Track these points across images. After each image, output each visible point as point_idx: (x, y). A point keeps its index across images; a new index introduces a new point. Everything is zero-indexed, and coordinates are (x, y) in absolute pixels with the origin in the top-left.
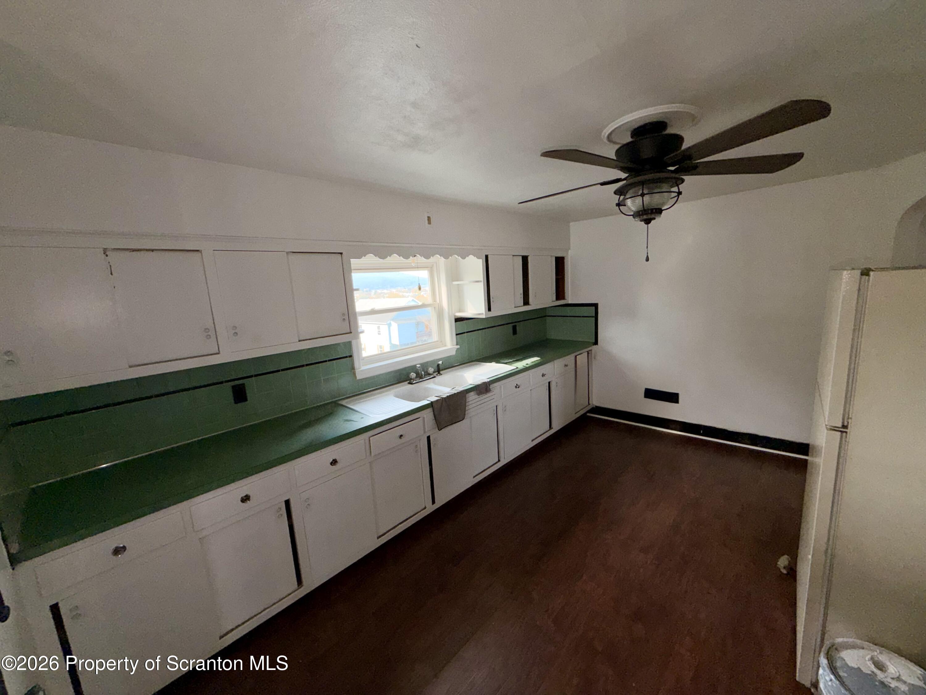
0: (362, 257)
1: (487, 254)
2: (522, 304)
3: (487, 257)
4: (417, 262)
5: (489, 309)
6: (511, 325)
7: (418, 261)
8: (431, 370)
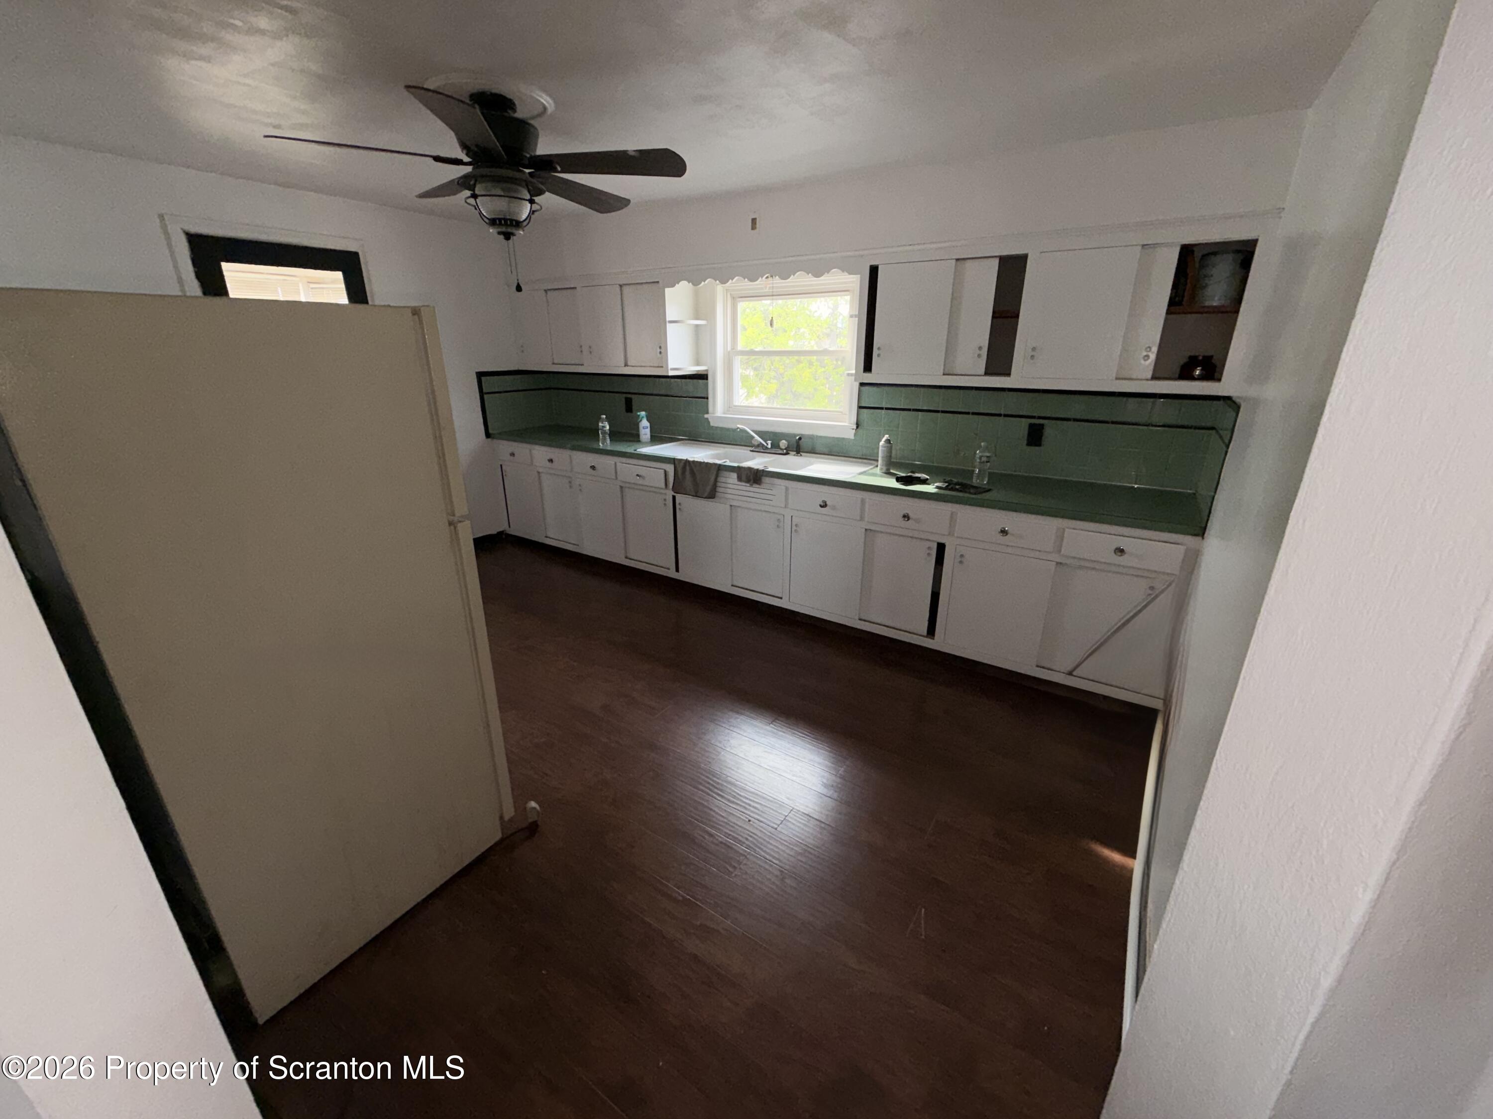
0: (675, 285)
1: (874, 263)
2: (982, 371)
3: (874, 271)
4: (773, 287)
5: (868, 368)
6: (1025, 422)
7: (774, 285)
8: (783, 444)
